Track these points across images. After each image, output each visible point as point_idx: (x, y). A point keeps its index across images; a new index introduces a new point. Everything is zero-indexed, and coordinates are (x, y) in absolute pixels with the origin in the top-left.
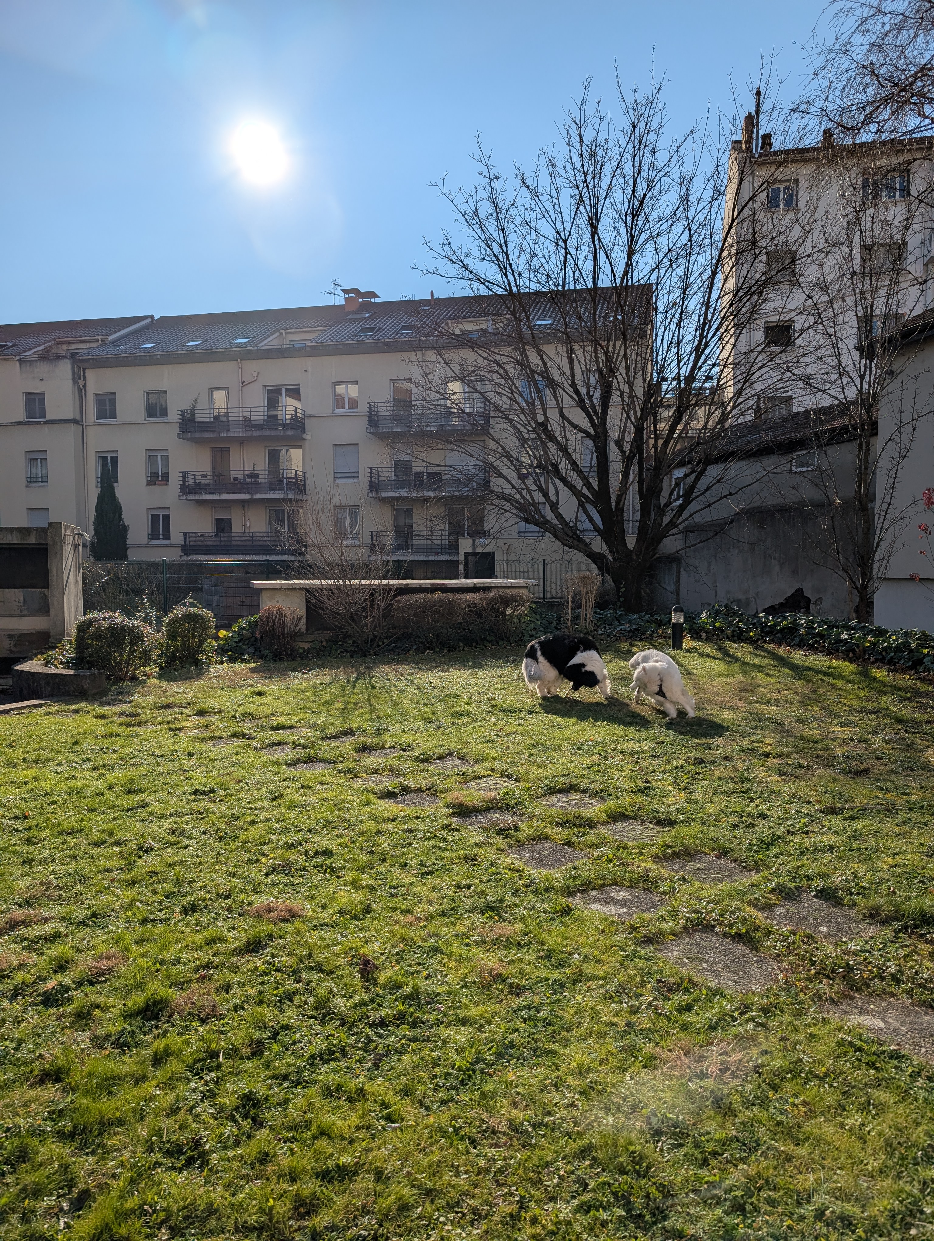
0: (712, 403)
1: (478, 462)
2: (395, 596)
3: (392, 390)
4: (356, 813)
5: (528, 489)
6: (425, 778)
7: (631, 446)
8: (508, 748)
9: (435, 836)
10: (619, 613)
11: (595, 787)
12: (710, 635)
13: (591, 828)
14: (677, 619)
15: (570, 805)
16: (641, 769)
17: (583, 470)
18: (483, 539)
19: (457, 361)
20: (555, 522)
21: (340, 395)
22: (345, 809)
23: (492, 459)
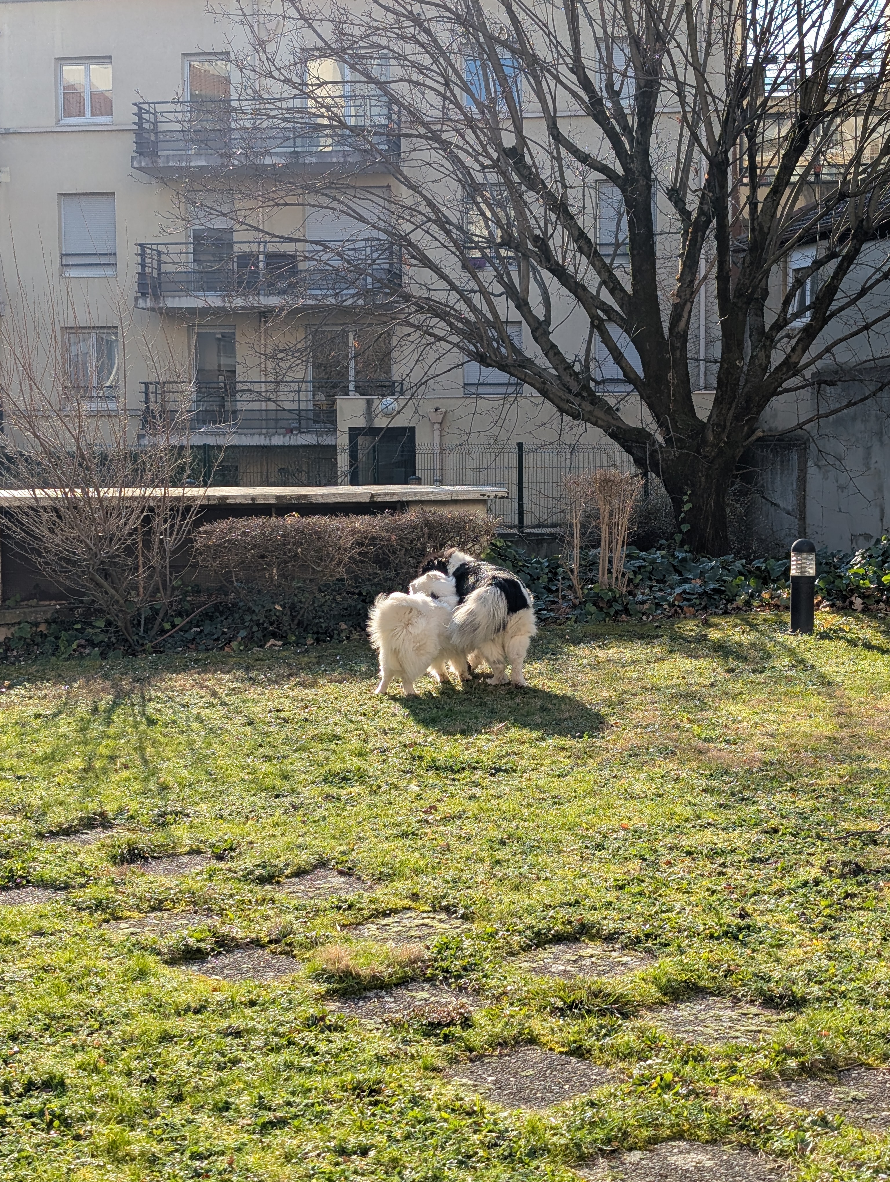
0: (871, 109)
1: (376, 234)
2: (198, 523)
3: (187, 76)
4: (116, 997)
5: (483, 292)
6: (267, 918)
7: (702, 199)
8: (448, 848)
9: (290, 1043)
10: (681, 555)
11: (633, 927)
12: (872, 601)
13: (625, 1016)
14: (802, 569)
15: (581, 969)
16: (730, 889)
17: (602, 251)
18: (390, 399)
19: (327, 13)
20: (543, 362)
21: (73, 87)
22: (93, 989)
23: (406, 227)
